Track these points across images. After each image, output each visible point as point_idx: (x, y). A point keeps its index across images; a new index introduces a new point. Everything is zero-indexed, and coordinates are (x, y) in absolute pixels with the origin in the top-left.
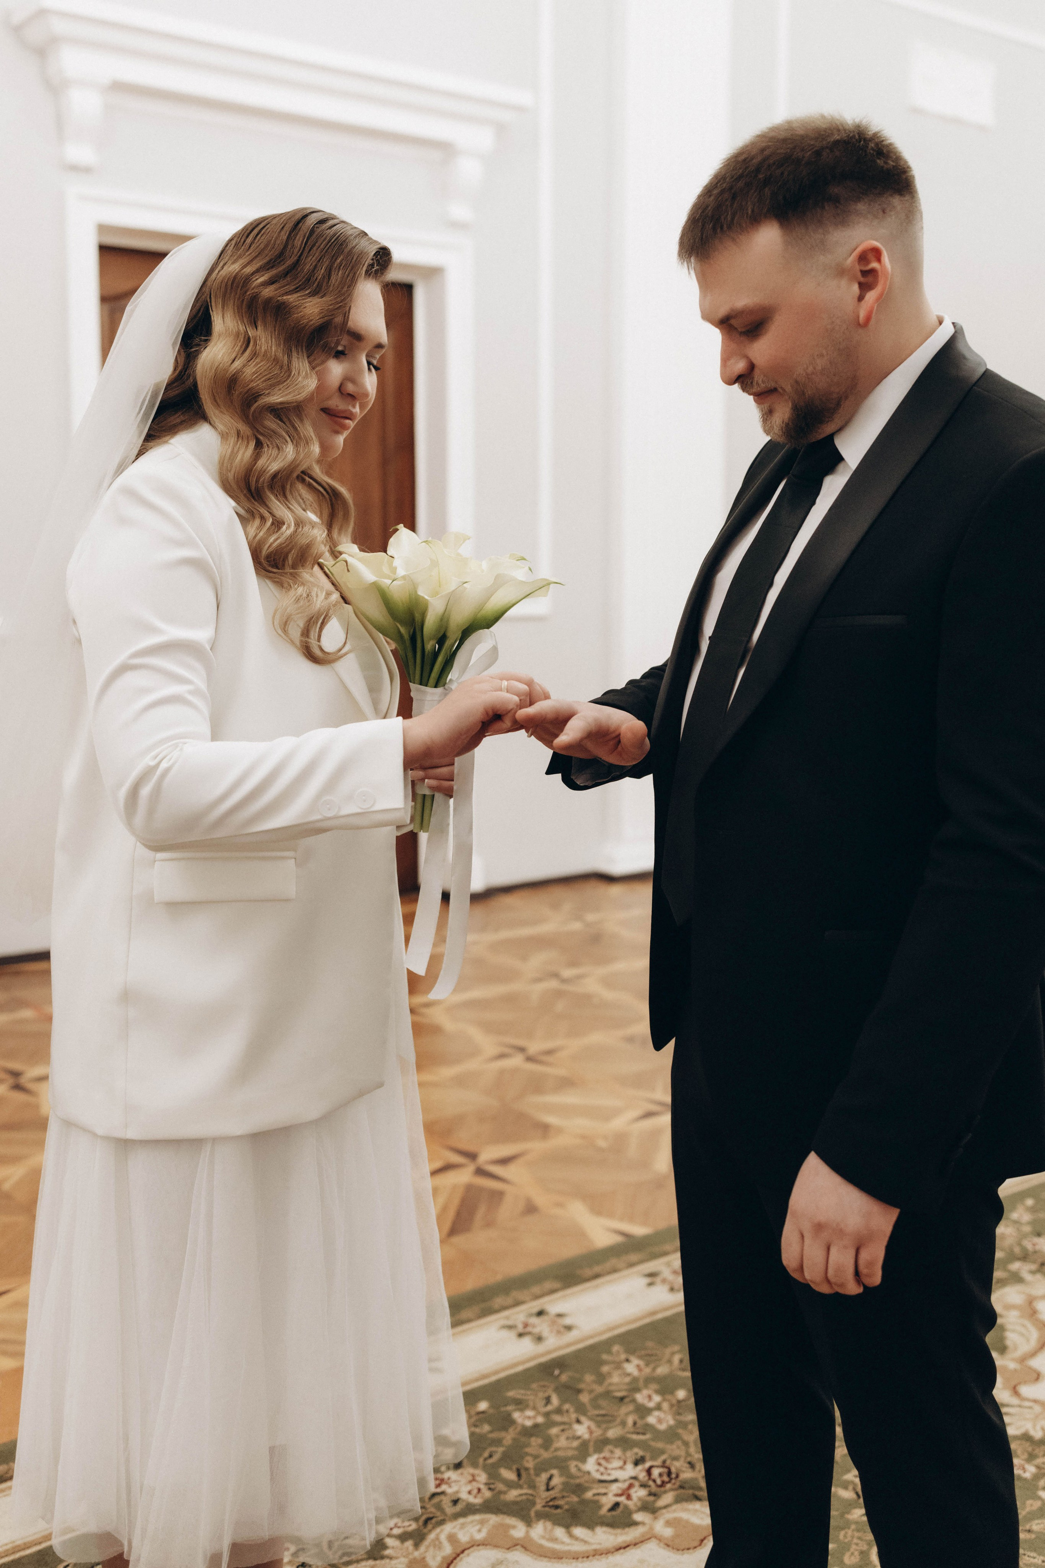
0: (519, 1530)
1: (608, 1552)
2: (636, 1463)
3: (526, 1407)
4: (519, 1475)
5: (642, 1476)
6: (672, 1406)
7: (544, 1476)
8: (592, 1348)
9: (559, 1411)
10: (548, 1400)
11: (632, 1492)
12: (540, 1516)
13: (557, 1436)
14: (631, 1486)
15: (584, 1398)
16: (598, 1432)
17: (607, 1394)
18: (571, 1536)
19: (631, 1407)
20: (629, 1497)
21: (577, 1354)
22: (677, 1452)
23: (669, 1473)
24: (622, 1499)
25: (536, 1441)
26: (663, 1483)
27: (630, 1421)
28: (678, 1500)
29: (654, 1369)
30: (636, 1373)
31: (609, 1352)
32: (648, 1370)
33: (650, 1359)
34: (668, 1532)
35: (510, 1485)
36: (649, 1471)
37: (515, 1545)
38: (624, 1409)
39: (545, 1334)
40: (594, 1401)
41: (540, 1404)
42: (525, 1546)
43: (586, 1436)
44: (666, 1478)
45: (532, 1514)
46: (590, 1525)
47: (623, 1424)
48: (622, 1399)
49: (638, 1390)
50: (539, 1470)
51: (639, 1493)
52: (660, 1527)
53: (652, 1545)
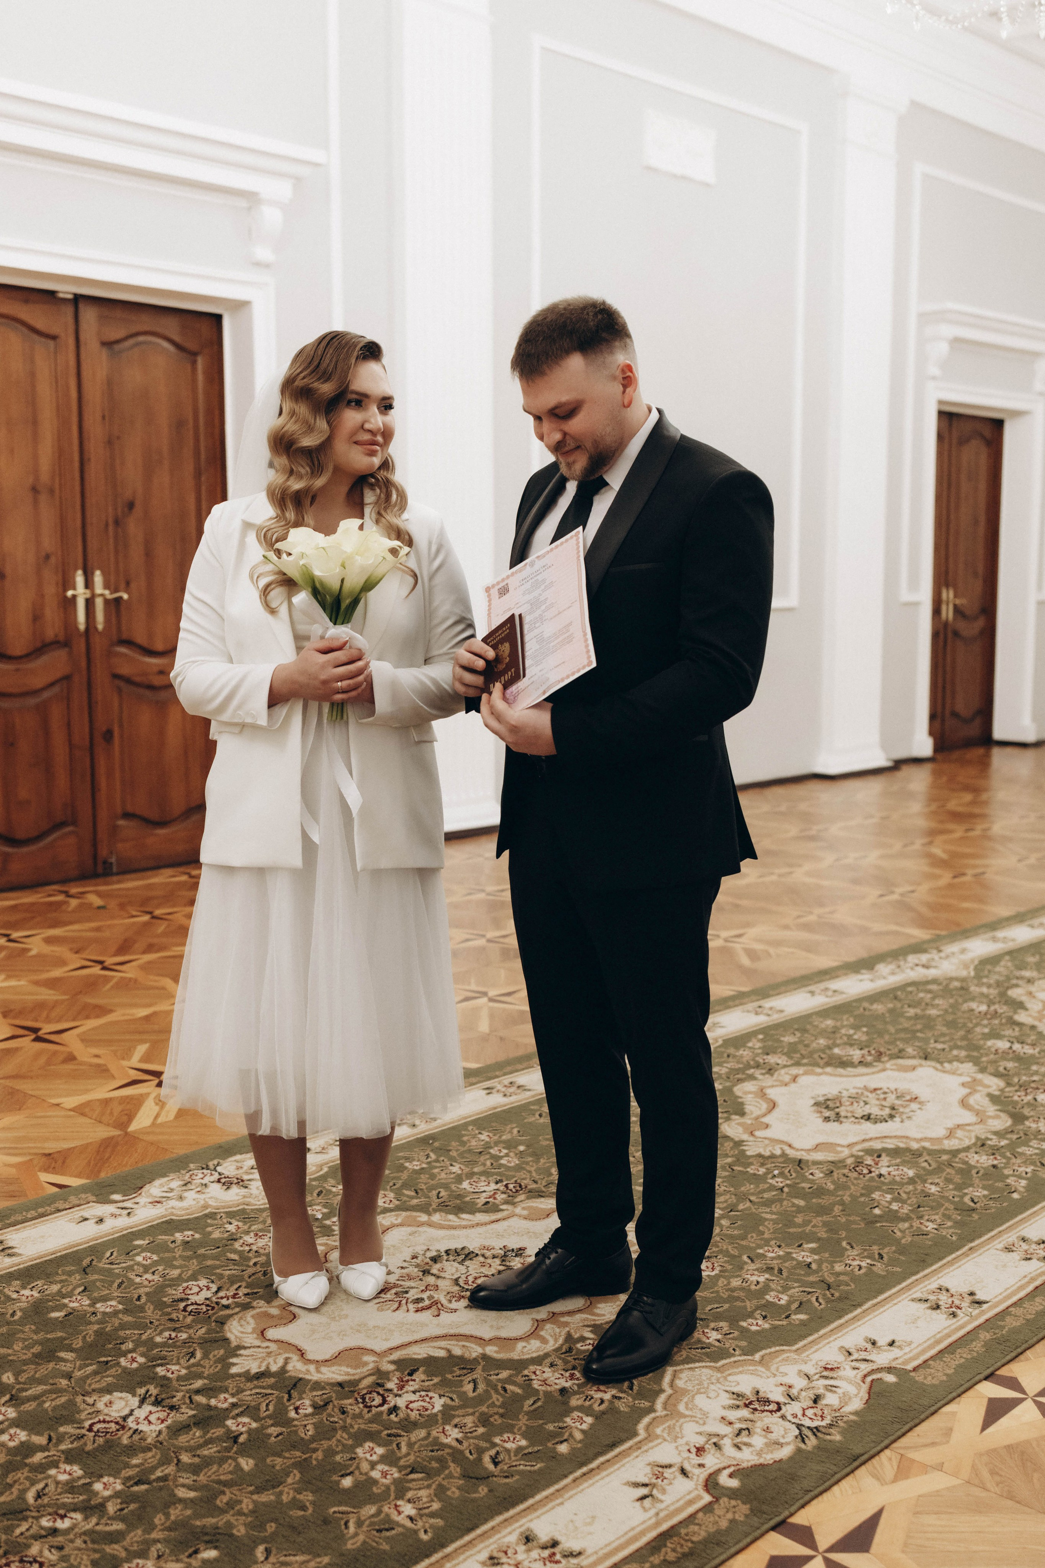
0: (424, 1218)
1: (486, 1224)
2: (497, 1183)
3: (414, 1160)
4: (417, 1193)
5: (502, 1188)
6: (516, 1154)
7: (434, 1193)
8: (453, 1128)
9: (437, 1161)
10: (428, 1156)
11: (497, 1196)
12: (435, 1211)
13: (439, 1173)
14: (495, 1193)
15: (454, 1154)
16: (467, 1170)
17: (470, 1151)
18: (459, 1218)
19: (488, 1156)
20: (495, 1198)
21: (443, 1132)
22: (524, 1176)
23: (520, 1186)
24: (491, 1200)
25: (424, 1177)
26: (517, 1191)
27: (488, 1163)
28: (528, 1198)
29: (500, 1137)
30: (487, 1139)
31: (466, 1130)
32: (496, 1138)
33: (495, 1131)
34: (525, 1213)
35: (412, 1198)
36: (506, 1186)
37: (422, 1224)
38: (482, 1158)
39: (417, 1122)
40: (461, 1155)
41: (423, 1159)
42: (430, 1224)
43: (459, 1172)
44: (518, 1188)
45: (431, 1209)
46: (472, 1212)
47: (484, 1165)
48: (480, 1153)
49: (491, 1148)
50: (430, 1189)
51: (501, 1197)
52: (518, 1210)
53: (515, 1219)
